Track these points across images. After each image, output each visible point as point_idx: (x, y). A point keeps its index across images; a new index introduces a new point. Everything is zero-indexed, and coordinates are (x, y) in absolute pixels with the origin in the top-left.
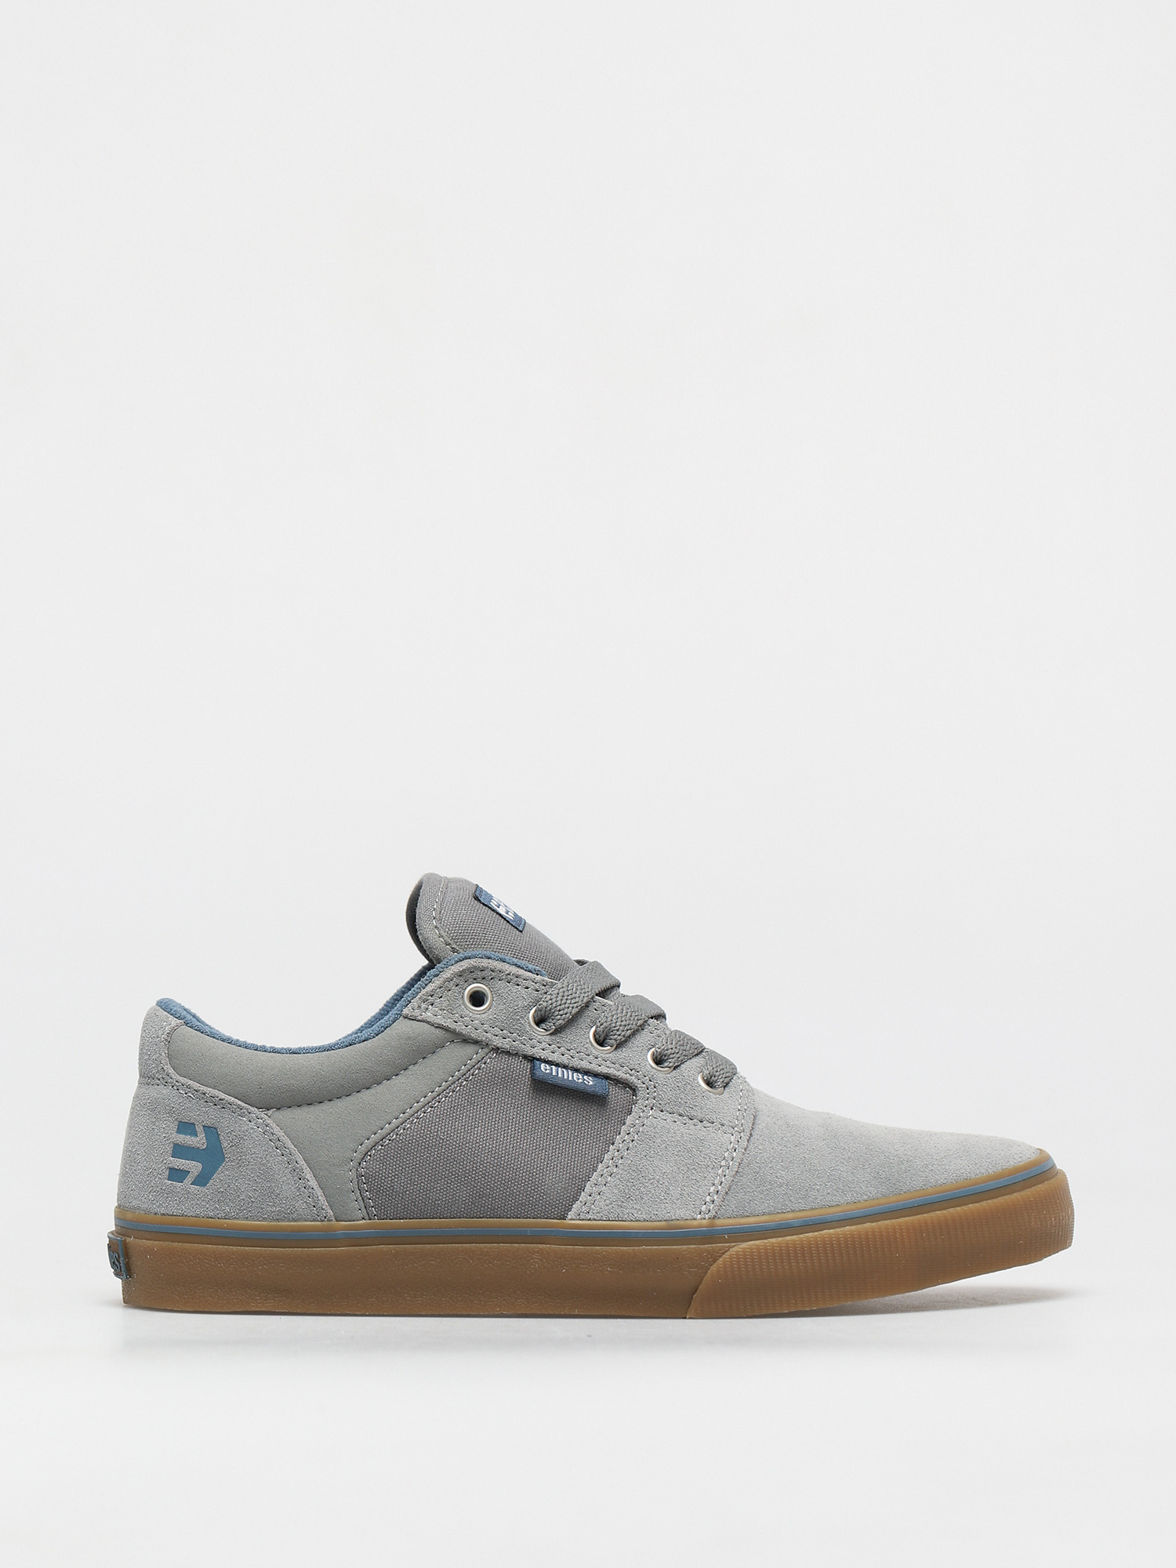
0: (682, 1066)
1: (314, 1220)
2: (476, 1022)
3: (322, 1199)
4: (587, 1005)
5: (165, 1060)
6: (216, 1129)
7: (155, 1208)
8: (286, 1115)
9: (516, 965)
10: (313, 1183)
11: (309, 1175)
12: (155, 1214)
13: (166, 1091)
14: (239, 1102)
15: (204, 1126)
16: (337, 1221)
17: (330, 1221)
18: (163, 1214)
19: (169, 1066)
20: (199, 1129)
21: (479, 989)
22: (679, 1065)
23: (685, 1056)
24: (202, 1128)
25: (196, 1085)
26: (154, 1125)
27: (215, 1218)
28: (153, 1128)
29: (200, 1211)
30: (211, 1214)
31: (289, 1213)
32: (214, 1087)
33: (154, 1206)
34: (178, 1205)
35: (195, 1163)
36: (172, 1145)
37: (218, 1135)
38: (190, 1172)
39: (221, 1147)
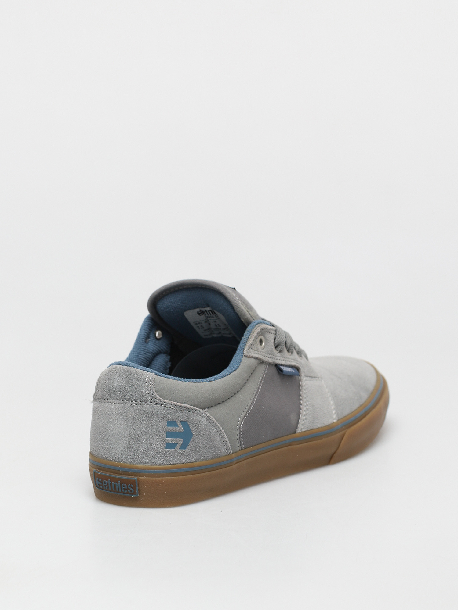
1: (226, 456)
3: (229, 445)
5: (155, 393)
6: (187, 422)
8: (212, 410)
10: (226, 439)
11: (225, 436)
12: (160, 465)
13: (158, 407)
14: (196, 408)
16: (234, 453)
17: (231, 454)
18: (165, 465)
19: (158, 396)
20: (178, 423)
24: (180, 422)
25: (176, 403)
26: (152, 424)
27: (190, 463)
28: (152, 426)
29: (185, 461)
30: (189, 461)
31: (218, 455)
32: (185, 403)
33: (159, 461)
34: (173, 460)
35: (180, 439)
36: (166, 432)
37: (188, 424)
38: (177, 443)
39: (191, 430)
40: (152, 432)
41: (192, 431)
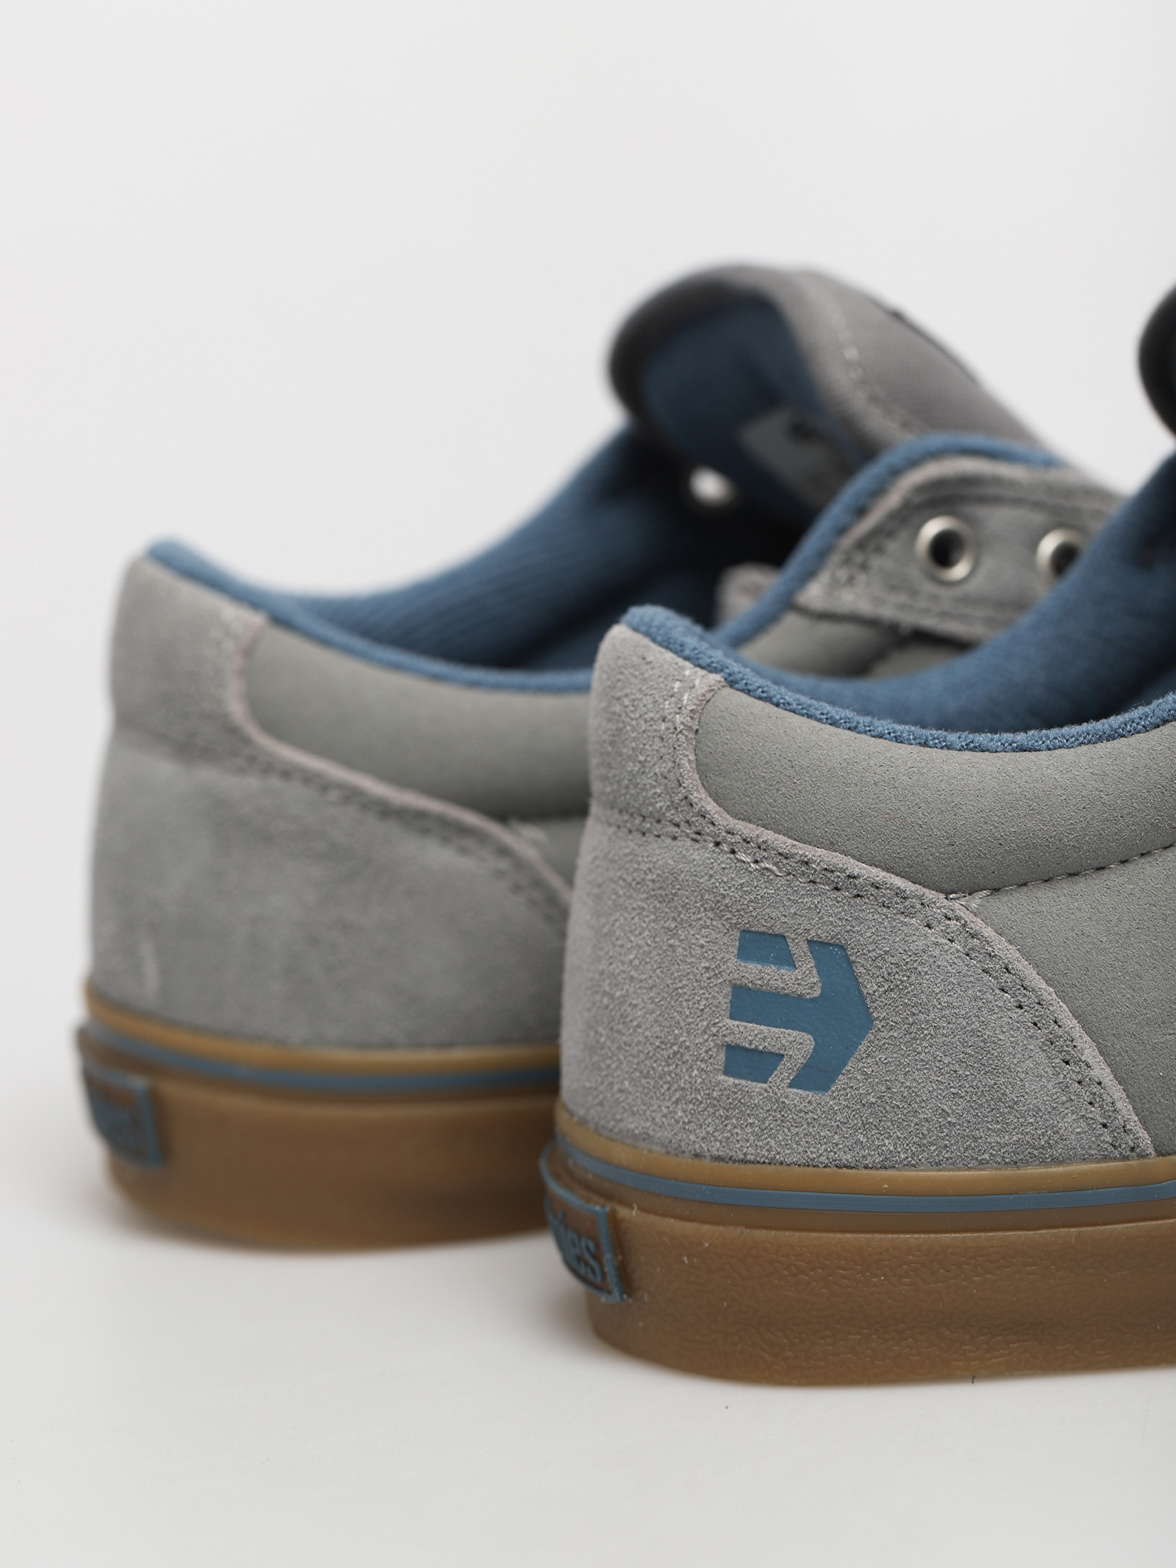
1: (1105, 1158)
3: (1124, 1107)
5: (691, 779)
6: (842, 948)
7: (693, 1140)
8: (1015, 905)
10: (1101, 1071)
11: (1089, 1052)
12: (697, 1155)
13: (701, 855)
14: (899, 882)
15: (809, 942)
16: (1159, 1154)
17: (1143, 1157)
18: (718, 1159)
19: (703, 794)
20: (799, 949)
24: (805, 946)
25: (783, 842)
26: (672, 937)
27: (855, 1167)
28: (671, 946)
29: (818, 1152)
30: (847, 1158)
31: (1043, 1147)
32: (832, 846)
33: (692, 1137)
34: (759, 1138)
35: (795, 1033)
36: (728, 989)
37: (850, 963)
38: (783, 1056)
39: (861, 992)
40: (669, 982)
41: (868, 1001)
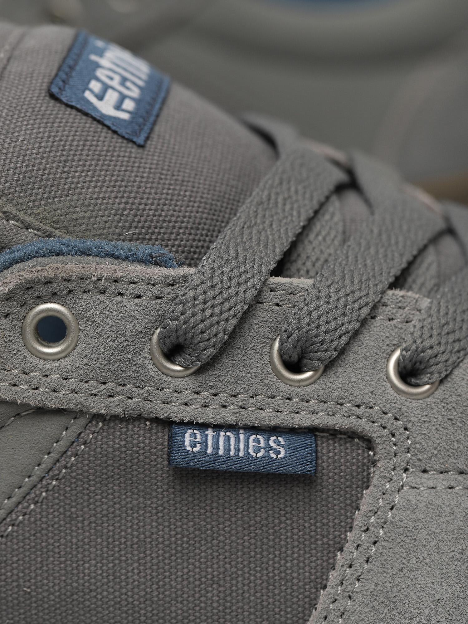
0: (456, 372)
2: (54, 377)
4: (257, 300)
9: (113, 256)
21: (51, 313)
22: (451, 372)
23: (459, 351)
